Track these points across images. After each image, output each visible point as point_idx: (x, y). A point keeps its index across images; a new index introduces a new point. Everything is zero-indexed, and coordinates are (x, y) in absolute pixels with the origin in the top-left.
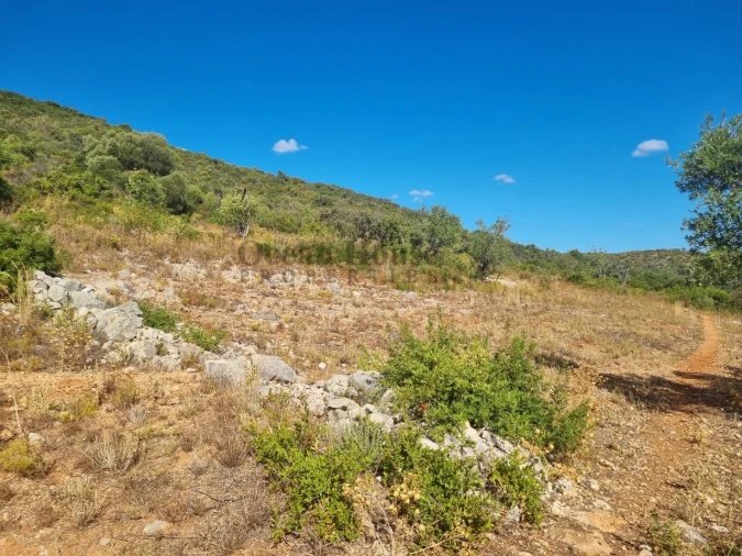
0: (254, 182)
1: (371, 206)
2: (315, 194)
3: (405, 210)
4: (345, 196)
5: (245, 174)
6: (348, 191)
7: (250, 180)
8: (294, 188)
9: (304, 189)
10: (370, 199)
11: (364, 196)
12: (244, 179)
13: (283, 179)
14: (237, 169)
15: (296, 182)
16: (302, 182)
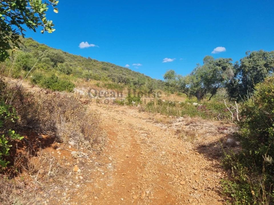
0: (80, 61)
1: (121, 70)
2: (102, 65)
3: (133, 72)
4: (112, 67)
5: (76, 58)
6: (113, 65)
7: (78, 60)
8: (94, 63)
9: (98, 64)
10: (121, 68)
11: (119, 66)
12: (76, 59)
13: (90, 60)
14: (73, 56)
15: (95, 61)
16: (97, 61)
